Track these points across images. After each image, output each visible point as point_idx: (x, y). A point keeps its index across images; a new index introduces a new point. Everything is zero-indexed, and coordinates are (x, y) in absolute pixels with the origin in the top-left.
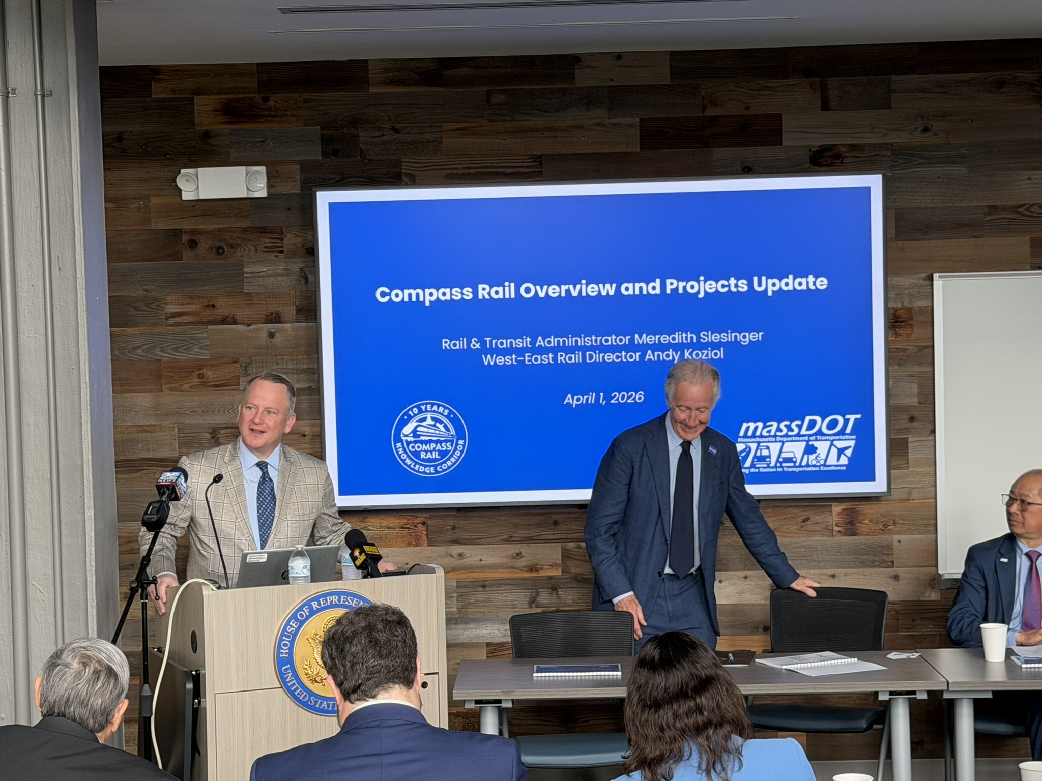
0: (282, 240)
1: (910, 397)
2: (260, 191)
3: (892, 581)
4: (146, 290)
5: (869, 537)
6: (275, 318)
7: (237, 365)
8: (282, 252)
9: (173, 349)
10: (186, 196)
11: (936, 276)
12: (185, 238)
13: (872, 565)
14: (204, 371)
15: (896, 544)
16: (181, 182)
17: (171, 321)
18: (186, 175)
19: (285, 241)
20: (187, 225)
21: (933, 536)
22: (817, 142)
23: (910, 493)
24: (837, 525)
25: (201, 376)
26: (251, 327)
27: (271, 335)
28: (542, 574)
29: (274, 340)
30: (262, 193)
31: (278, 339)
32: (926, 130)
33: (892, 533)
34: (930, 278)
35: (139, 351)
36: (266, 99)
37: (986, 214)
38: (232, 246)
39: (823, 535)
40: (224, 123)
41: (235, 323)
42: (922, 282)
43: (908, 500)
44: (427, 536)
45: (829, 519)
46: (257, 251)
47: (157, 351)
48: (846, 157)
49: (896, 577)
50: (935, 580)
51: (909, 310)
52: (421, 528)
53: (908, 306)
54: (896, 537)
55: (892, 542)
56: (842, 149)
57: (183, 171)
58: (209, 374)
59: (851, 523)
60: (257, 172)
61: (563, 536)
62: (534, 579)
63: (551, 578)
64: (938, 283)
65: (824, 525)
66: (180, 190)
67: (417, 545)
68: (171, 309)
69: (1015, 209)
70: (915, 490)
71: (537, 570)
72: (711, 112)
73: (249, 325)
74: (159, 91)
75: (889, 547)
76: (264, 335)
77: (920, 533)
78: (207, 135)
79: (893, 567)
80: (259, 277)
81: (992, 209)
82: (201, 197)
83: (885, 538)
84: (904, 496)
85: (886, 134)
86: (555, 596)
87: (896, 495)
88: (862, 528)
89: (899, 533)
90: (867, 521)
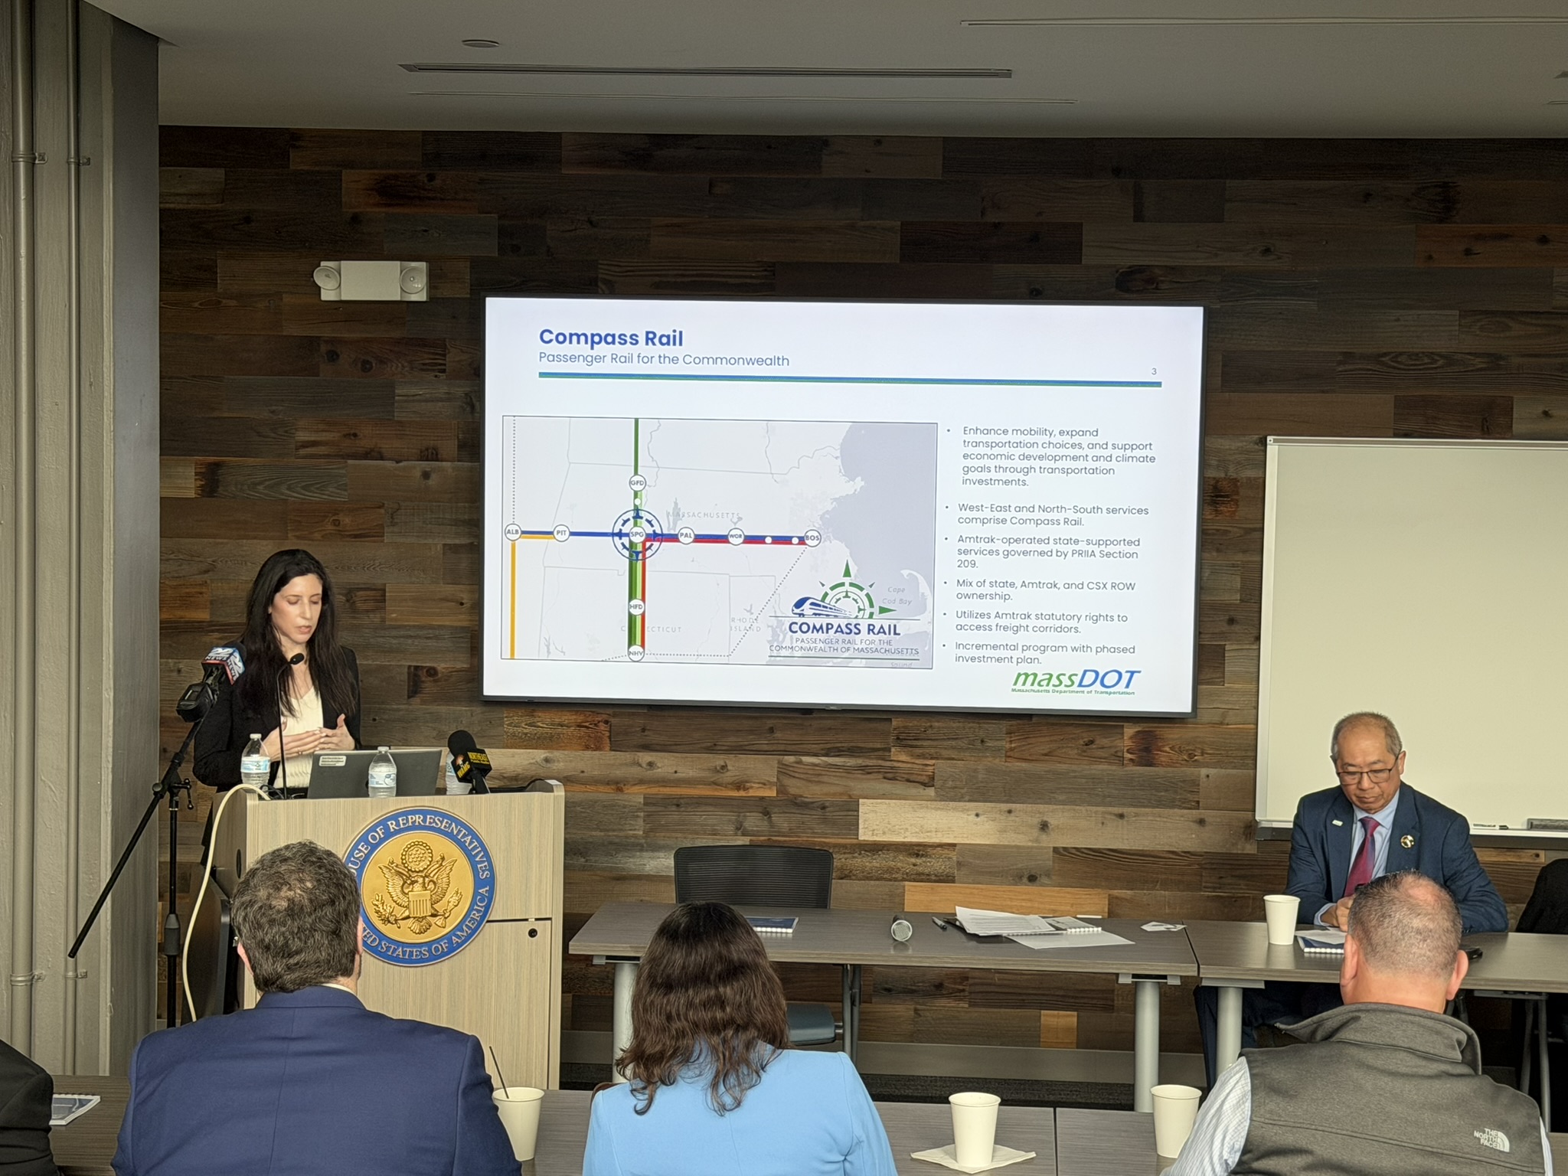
0: (444, 355)
1: (1230, 594)
2: (418, 291)
3: (1195, 826)
4: (273, 412)
5: (1170, 769)
6: (431, 455)
7: (382, 511)
8: (444, 371)
9: (303, 488)
10: (327, 295)
11: (1270, 439)
12: (324, 348)
13: (1171, 804)
14: (341, 517)
15: (1203, 779)
16: (319, 279)
17: (302, 452)
18: (326, 269)
19: (449, 358)
20: (326, 332)
21: (1252, 772)
22: (1126, 261)
23: (1224, 715)
24: (1128, 751)
25: (336, 523)
26: (401, 464)
27: (426, 475)
28: (751, 793)
29: (430, 482)
30: (422, 297)
31: (433, 481)
32: (1267, 251)
33: (1198, 764)
34: (1263, 443)
35: (260, 488)
36: (431, 178)
37: (1340, 363)
38: (382, 362)
39: (1110, 764)
40: (378, 205)
41: (382, 458)
42: (1252, 446)
43: (1222, 723)
44: (610, 737)
45: (1118, 743)
46: (412, 369)
47: (284, 489)
48: (1162, 282)
49: (1201, 822)
50: (1251, 828)
51: (1235, 481)
52: (602, 726)
53: (1234, 476)
54: (1204, 771)
55: (1199, 775)
56: (1157, 271)
57: (323, 264)
58: (346, 520)
59: (1147, 750)
60: (414, 269)
61: (782, 747)
62: (741, 798)
63: (762, 798)
64: (1273, 449)
65: (1113, 751)
66: (320, 288)
67: (597, 749)
68: (303, 436)
69: (1377, 358)
70: (1231, 712)
71: (746, 789)
72: (992, 217)
73: (397, 462)
74: (298, 162)
75: (1195, 783)
76: (418, 474)
77: (1235, 768)
78: (355, 219)
79: (1198, 808)
80: (414, 401)
81: (1348, 356)
82: (344, 298)
83: (1189, 771)
84: (1216, 719)
85: (1216, 255)
86: (766, 823)
87: (1205, 716)
88: (1163, 758)
89: (1207, 766)
90: (1167, 749)
